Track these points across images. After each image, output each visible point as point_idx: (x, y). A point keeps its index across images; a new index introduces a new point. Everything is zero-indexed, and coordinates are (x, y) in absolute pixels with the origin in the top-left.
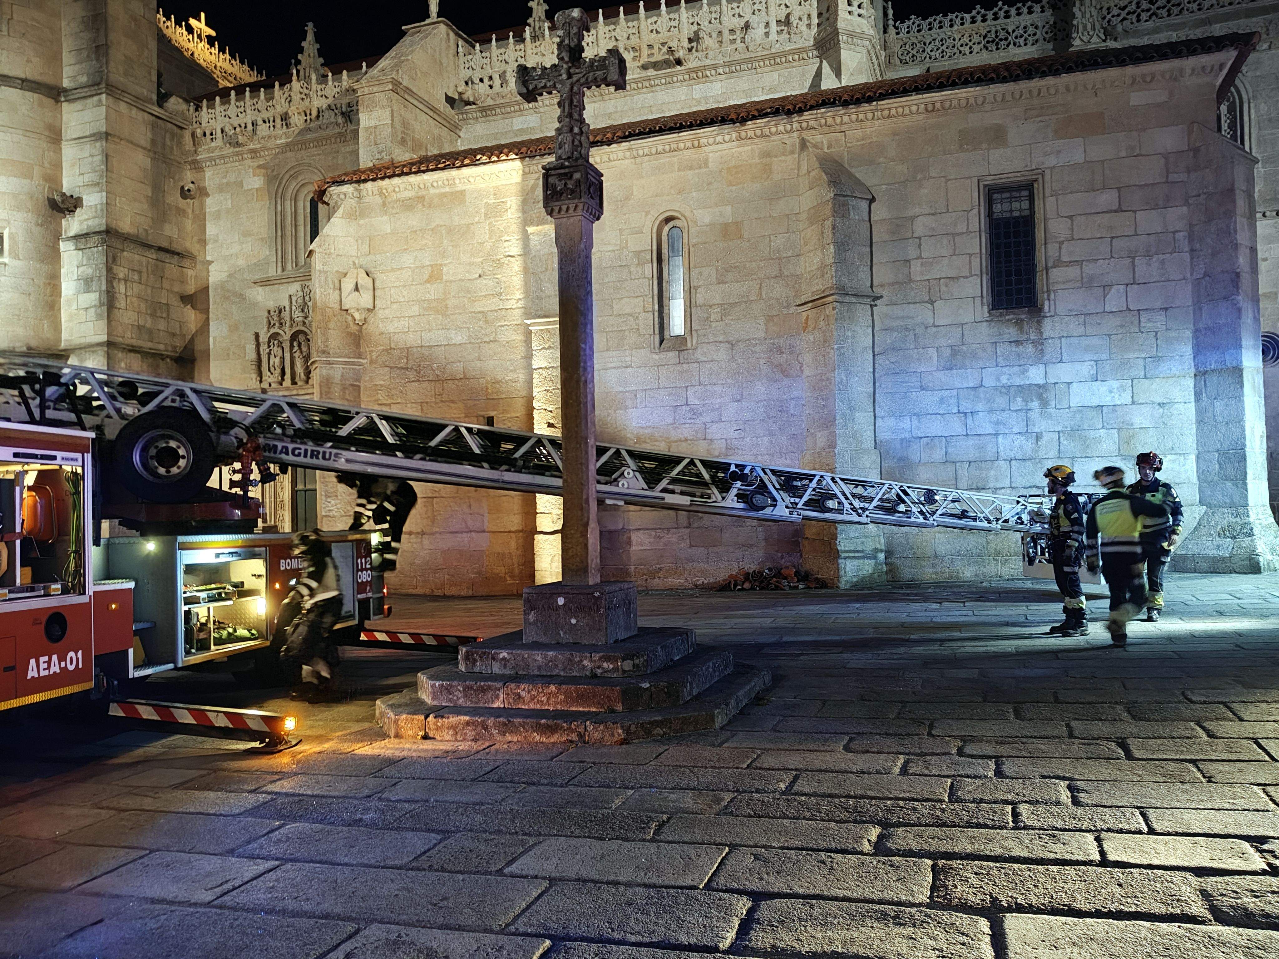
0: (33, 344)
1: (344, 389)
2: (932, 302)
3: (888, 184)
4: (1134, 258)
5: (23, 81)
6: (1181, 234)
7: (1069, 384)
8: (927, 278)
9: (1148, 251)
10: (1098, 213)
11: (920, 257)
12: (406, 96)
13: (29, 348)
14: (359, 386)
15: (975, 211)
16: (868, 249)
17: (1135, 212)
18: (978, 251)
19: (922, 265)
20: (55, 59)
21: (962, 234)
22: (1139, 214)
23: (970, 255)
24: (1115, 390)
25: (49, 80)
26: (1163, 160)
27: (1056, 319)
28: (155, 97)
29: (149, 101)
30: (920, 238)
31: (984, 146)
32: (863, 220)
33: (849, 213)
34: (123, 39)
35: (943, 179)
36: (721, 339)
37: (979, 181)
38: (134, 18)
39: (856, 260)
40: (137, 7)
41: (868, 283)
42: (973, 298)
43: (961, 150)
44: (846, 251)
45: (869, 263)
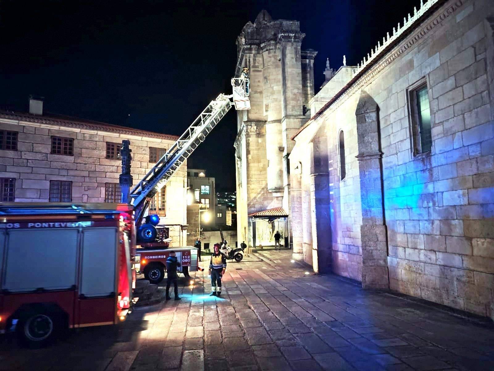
1: (297, 198)
2: (397, 154)
3: (382, 102)
4: (463, 114)
5: (272, 121)
6: (485, 93)
7: (442, 193)
8: (394, 142)
9: (470, 108)
10: (447, 92)
11: (393, 133)
12: (322, 100)
13: (276, 188)
14: (301, 197)
15: (406, 106)
16: (377, 133)
17: (462, 86)
18: (408, 126)
19: (393, 136)
20: (280, 112)
21: (403, 118)
22: (464, 86)
23: (406, 128)
24: (461, 196)
25: (278, 118)
26: (473, 49)
27: (436, 156)
28: (302, 113)
29: (300, 115)
30: (392, 124)
31: (407, 72)
32: (373, 121)
33: (365, 120)
34: (291, 102)
35: (396, 94)
36: (351, 176)
37: (407, 90)
38: (295, 94)
39: (370, 140)
40: (296, 91)
41: (377, 148)
42: (408, 149)
43: (400, 77)
44: (364, 137)
45: (377, 139)
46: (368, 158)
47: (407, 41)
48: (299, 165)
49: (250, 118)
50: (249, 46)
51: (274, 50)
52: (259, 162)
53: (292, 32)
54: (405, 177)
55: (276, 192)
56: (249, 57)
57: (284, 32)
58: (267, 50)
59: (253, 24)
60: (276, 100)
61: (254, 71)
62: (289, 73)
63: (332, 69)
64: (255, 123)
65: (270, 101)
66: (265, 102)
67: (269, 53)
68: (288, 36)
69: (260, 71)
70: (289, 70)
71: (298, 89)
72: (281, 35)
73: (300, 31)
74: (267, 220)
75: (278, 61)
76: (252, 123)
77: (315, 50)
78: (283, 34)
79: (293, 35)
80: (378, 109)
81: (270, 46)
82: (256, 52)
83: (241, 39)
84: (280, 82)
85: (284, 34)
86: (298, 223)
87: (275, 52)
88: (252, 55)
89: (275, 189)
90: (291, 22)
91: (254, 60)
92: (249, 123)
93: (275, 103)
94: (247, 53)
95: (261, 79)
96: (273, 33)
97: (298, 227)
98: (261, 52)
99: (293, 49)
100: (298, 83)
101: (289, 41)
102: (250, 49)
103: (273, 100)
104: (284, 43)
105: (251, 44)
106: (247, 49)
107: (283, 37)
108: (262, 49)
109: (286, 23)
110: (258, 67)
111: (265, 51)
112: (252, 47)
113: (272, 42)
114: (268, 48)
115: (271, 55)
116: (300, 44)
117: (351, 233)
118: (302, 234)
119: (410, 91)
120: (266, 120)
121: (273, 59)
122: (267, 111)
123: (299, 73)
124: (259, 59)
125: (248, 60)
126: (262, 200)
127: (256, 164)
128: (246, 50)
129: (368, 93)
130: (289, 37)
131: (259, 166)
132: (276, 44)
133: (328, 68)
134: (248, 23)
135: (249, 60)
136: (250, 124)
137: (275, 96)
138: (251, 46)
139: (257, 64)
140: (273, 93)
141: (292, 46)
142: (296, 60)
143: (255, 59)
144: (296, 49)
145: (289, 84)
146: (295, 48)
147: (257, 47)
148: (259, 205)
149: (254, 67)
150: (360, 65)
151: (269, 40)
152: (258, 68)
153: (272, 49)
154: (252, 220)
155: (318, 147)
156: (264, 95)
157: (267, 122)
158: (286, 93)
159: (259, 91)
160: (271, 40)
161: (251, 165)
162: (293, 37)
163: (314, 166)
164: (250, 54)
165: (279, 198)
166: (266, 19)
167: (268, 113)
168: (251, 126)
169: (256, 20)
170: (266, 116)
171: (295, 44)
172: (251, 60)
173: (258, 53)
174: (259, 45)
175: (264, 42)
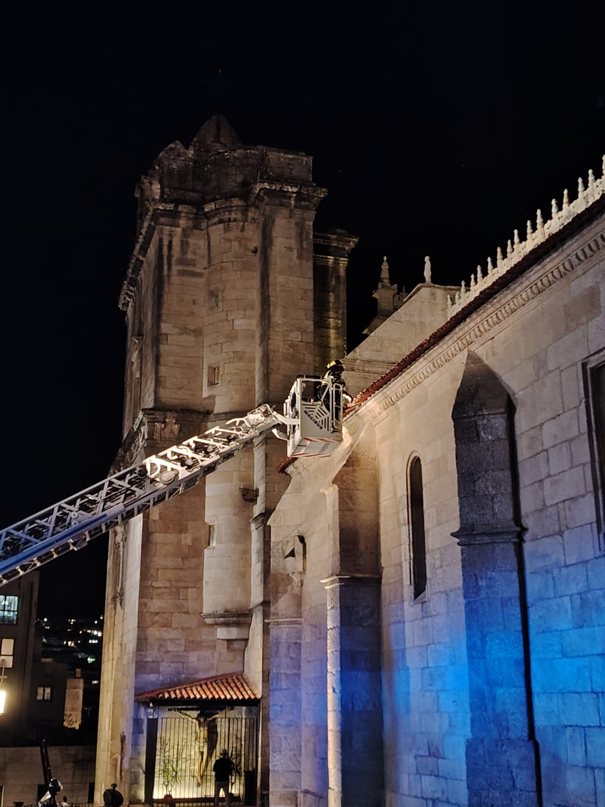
0: (229, 607)
1: (288, 648)
2: (561, 533)
3: (522, 390)
5: (227, 414)
8: (556, 501)
11: (549, 476)
13: (226, 611)
15: (583, 406)
16: (508, 473)
18: (588, 459)
19: (551, 484)
20: (249, 391)
21: (574, 439)
23: (584, 465)
25: (245, 407)
30: (546, 450)
31: (584, 319)
32: (499, 439)
33: (478, 435)
34: (283, 364)
35: (558, 372)
36: (442, 589)
37: (584, 365)
38: (292, 345)
39: (490, 489)
40: (295, 336)
41: (510, 515)
42: (591, 523)
43: (568, 330)
44: (475, 481)
45: (510, 489)
46: (487, 539)
47: (581, 241)
48: (299, 547)
49: (163, 400)
50: (170, 207)
51: (241, 224)
52: (180, 532)
53: (292, 182)
54: (584, 602)
55: (227, 625)
56: (171, 235)
57: (271, 181)
58: (221, 222)
59: (187, 148)
60: (239, 356)
61: (182, 273)
62: (278, 289)
63: (395, 286)
64: (175, 415)
65: (223, 356)
66: (208, 360)
67: (226, 230)
68: (281, 190)
69: (199, 275)
70: (277, 279)
71: (303, 331)
72: (262, 186)
73: (313, 181)
74: (195, 714)
75: (250, 253)
76: (169, 414)
77: (353, 234)
78: (266, 186)
79: (295, 190)
80: (510, 409)
81: (230, 212)
82: (191, 223)
83: (151, 184)
84: (252, 308)
85: (270, 184)
86: (288, 726)
87: (243, 230)
88: (179, 230)
89: (223, 616)
90: (291, 157)
91: (184, 244)
92: (158, 415)
93: (238, 365)
94: (163, 224)
95: (202, 296)
96: (239, 179)
97: (286, 738)
98: (204, 225)
99: (293, 226)
100: (301, 314)
101: (282, 205)
102: (174, 215)
103: (232, 354)
104: (268, 208)
105: (177, 202)
106: (165, 213)
107: (268, 192)
108: (208, 216)
109: (276, 157)
110: (193, 263)
111: (215, 224)
112: (180, 209)
113: (236, 202)
114: (226, 216)
115: (231, 235)
116: (312, 214)
117: (440, 761)
118: (299, 762)
119: (592, 369)
120: (210, 409)
121: (235, 245)
122: (211, 384)
123: (306, 291)
124: (197, 242)
125: (166, 242)
126: (183, 648)
127: (171, 537)
128: (163, 216)
129: (486, 362)
130: (285, 195)
131: (180, 541)
132: (245, 210)
133: (386, 282)
134: (171, 145)
135: (170, 242)
136: (161, 418)
137: (238, 346)
138: (176, 206)
139: (190, 256)
140: (232, 337)
141: (291, 217)
142: (300, 257)
143: (187, 243)
144: (300, 225)
145: (277, 317)
146: (296, 224)
147: (195, 211)
148: (172, 665)
149: (181, 262)
150: (468, 285)
151: (228, 197)
152: (194, 265)
153: (235, 220)
154: (147, 714)
155: (351, 498)
156: (207, 341)
157: (212, 416)
158: (269, 339)
159: (192, 328)
160: (234, 195)
161: (158, 537)
162: (294, 195)
163: (340, 552)
164: (173, 228)
165: (236, 645)
166: (222, 140)
167: (216, 391)
168: (164, 422)
169: (195, 140)
170: (209, 397)
171: (298, 212)
172: (176, 242)
173: (197, 227)
174: (198, 205)
175: (214, 200)
